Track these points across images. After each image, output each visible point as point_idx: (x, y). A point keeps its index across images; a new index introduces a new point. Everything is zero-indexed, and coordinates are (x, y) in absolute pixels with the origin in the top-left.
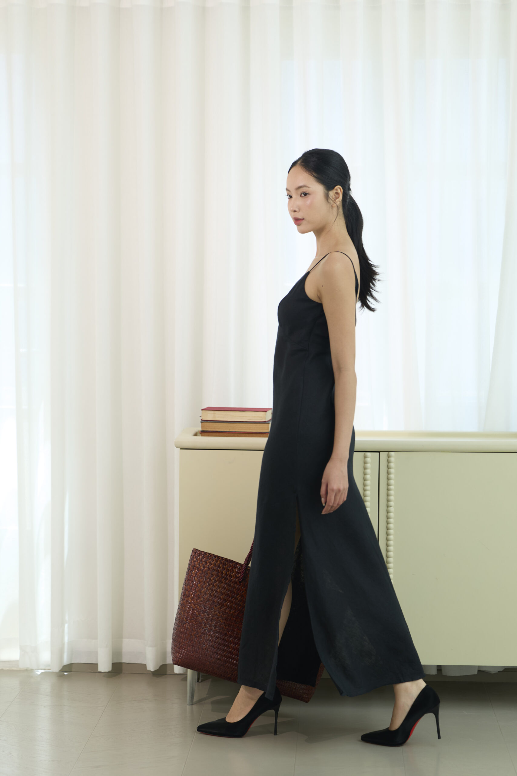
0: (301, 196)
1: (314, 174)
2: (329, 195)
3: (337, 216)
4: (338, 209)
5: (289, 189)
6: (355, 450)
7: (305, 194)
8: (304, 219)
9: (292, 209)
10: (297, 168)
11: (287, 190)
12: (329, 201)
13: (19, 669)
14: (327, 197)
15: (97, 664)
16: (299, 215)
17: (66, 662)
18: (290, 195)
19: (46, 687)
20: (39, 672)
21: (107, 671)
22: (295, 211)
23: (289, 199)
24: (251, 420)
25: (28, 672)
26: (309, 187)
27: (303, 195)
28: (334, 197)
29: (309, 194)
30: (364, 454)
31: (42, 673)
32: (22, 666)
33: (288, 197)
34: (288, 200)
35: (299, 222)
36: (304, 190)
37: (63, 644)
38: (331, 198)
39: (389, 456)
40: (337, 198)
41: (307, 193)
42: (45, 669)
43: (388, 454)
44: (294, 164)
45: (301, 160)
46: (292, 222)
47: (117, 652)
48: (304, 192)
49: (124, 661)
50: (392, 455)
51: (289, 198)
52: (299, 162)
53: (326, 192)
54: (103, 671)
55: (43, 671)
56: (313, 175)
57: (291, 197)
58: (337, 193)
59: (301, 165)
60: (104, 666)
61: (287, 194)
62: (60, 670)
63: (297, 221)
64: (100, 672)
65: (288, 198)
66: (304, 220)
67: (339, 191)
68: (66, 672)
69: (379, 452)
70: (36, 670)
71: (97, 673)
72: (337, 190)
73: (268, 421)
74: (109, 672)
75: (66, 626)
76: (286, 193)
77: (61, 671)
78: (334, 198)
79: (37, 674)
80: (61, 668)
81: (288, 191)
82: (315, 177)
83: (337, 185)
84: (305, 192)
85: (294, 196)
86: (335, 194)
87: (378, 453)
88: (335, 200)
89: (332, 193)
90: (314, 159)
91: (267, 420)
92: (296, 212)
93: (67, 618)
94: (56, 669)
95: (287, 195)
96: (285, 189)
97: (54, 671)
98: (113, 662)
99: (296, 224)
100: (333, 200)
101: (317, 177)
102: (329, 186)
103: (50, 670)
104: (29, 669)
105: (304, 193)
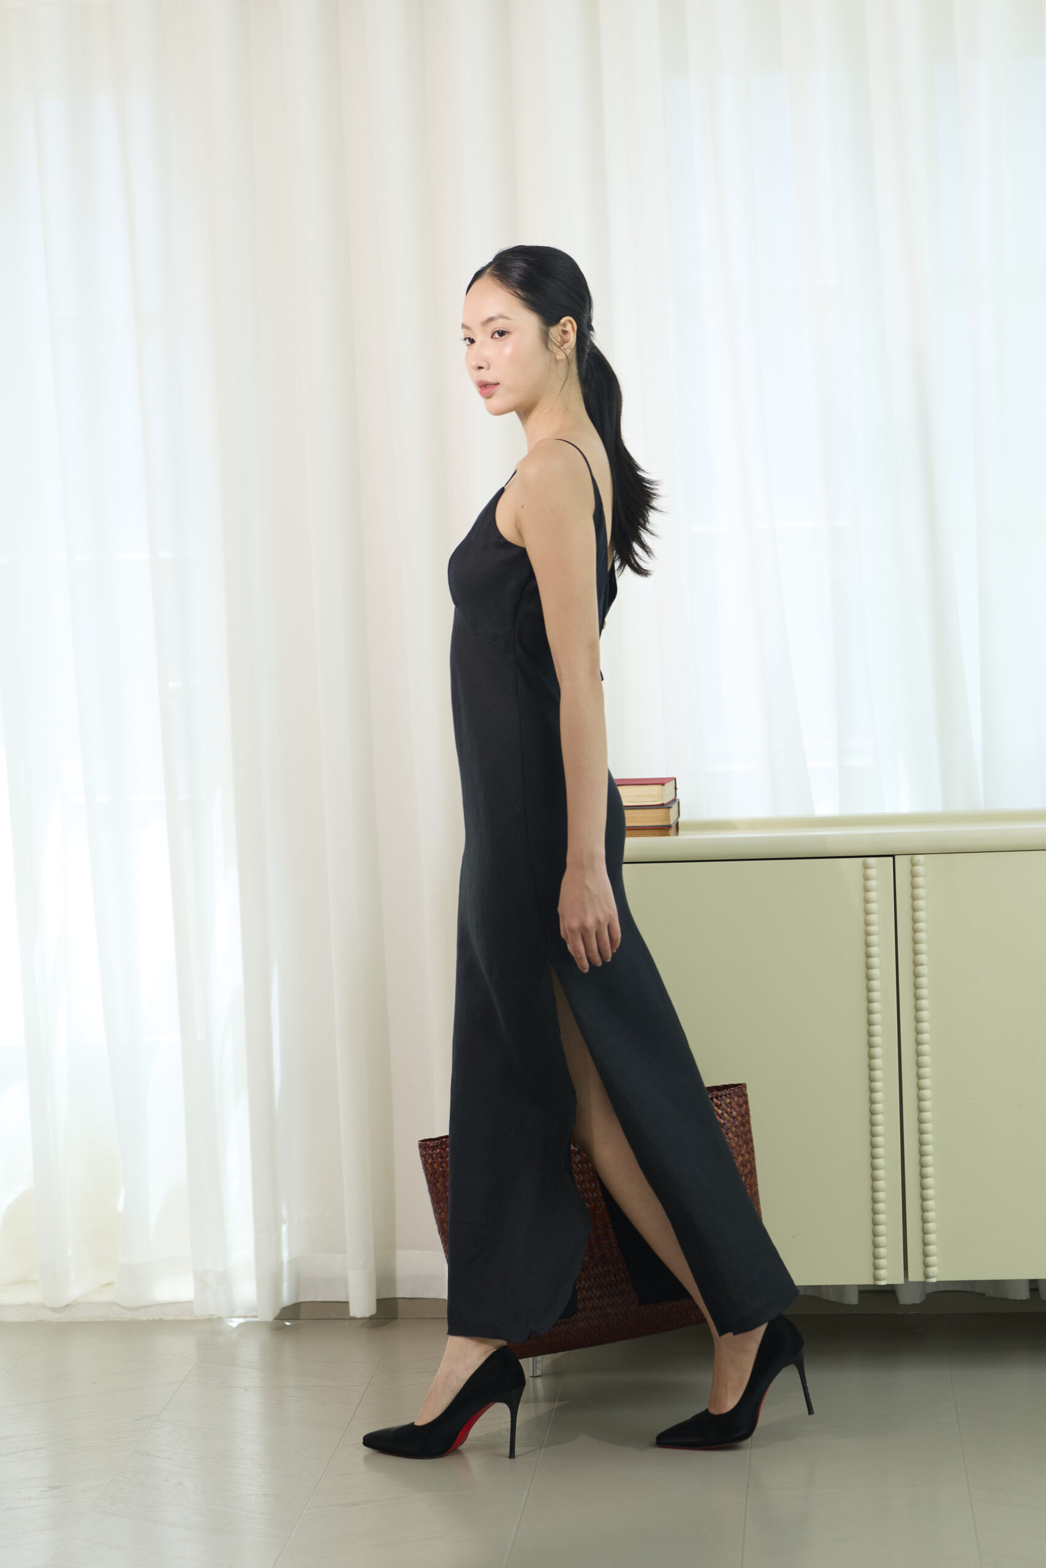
0: (492, 338)
1: (520, 293)
2: (550, 334)
3: (567, 378)
4: (569, 363)
5: (468, 324)
6: (624, 861)
7: (502, 333)
8: (498, 384)
9: (474, 363)
10: (486, 282)
11: (464, 326)
12: (549, 346)
13: (194, 1318)
14: (546, 339)
15: (347, 1303)
16: (488, 376)
17: (287, 1299)
18: (469, 339)
19: (250, 1352)
20: (235, 1323)
21: (367, 1315)
22: (480, 368)
23: (468, 345)
24: (633, 802)
25: (213, 1321)
26: (508, 319)
27: (497, 335)
28: (559, 339)
29: (508, 333)
30: (864, 861)
31: (240, 1325)
32: (198, 1312)
33: (467, 342)
34: (466, 348)
35: (487, 391)
36: (500, 324)
37: (281, 1264)
38: (554, 340)
39: (913, 864)
40: (564, 342)
41: (505, 332)
42: (245, 1317)
43: (912, 859)
44: (478, 275)
45: (493, 266)
46: (475, 391)
47: (385, 1276)
48: (499, 329)
49: (399, 1295)
50: (919, 861)
51: (469, 343)
52: (488, 271)
53: (544, 328)
54: (359, 1316)
55: (242, 1320)
56: (517, 294)
57: (472, 341)
58: (565, 332)
59: (493, 275)
60: (361, 1306)
61: (465, 335)
62: (276, 1315)
63: (486, 388)
64: (355, 1319)
65: (465, 344)
66: (499, 386)
67: (569, 328)
68: (287, 1320)
69: (893, 856)
70: (227, 1318)
71: (346, 1322)
72: (564, 325)
73: (668, 803)
74: (371, 1318)
75: (284, 1228)
76: (461, 333)
77: (277, 1318)
78: (559, 341)
79: (230, 1327)
80: (277, 1312)
81: (466, 330)
82: (520, 297)
83: (564, 316)
84: (502, 329)
85: (478, 339)
86: (562, 334)
87: (892, 858)
88: (562, 346)
89: (555, 331)
90: (520, 264)
91: (665, 802)
92: (482, 370)
93: (284, 1213)
94: (268, 1315)
95: (465, 339)
96: (461, 326)
97: (264, 1319)
98: (381, 1297)
99: (481, 394)
100: (558, 344)
101: (524, 297)
102: (549, 317)
103: (256, 1317)
104: (215, 1317)
105: (498, 332)
